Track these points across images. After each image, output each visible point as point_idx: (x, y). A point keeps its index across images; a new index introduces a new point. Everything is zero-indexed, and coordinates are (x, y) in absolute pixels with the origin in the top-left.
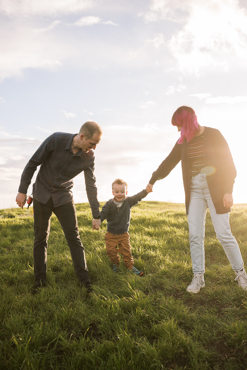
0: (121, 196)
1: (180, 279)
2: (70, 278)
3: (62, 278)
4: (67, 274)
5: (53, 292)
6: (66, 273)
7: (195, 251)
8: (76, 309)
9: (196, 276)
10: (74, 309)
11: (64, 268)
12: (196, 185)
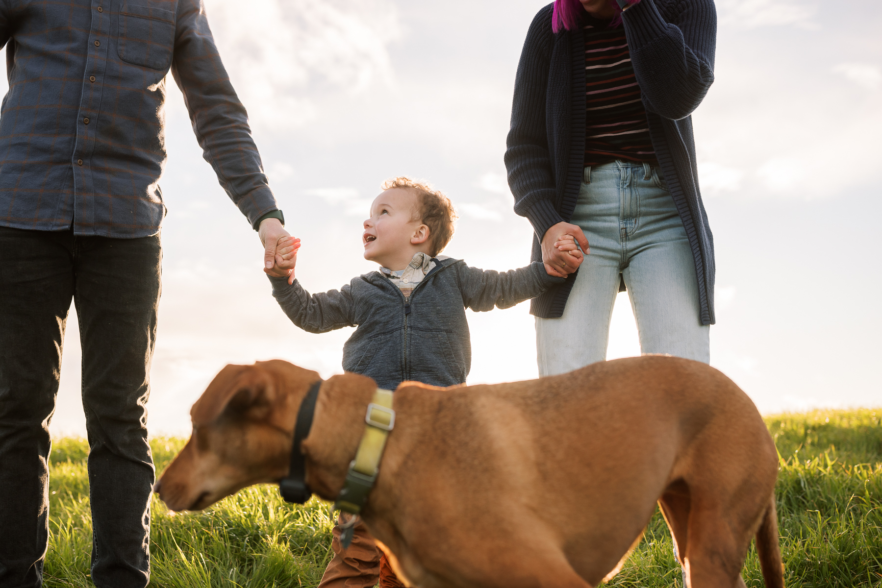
12: (597, 203)
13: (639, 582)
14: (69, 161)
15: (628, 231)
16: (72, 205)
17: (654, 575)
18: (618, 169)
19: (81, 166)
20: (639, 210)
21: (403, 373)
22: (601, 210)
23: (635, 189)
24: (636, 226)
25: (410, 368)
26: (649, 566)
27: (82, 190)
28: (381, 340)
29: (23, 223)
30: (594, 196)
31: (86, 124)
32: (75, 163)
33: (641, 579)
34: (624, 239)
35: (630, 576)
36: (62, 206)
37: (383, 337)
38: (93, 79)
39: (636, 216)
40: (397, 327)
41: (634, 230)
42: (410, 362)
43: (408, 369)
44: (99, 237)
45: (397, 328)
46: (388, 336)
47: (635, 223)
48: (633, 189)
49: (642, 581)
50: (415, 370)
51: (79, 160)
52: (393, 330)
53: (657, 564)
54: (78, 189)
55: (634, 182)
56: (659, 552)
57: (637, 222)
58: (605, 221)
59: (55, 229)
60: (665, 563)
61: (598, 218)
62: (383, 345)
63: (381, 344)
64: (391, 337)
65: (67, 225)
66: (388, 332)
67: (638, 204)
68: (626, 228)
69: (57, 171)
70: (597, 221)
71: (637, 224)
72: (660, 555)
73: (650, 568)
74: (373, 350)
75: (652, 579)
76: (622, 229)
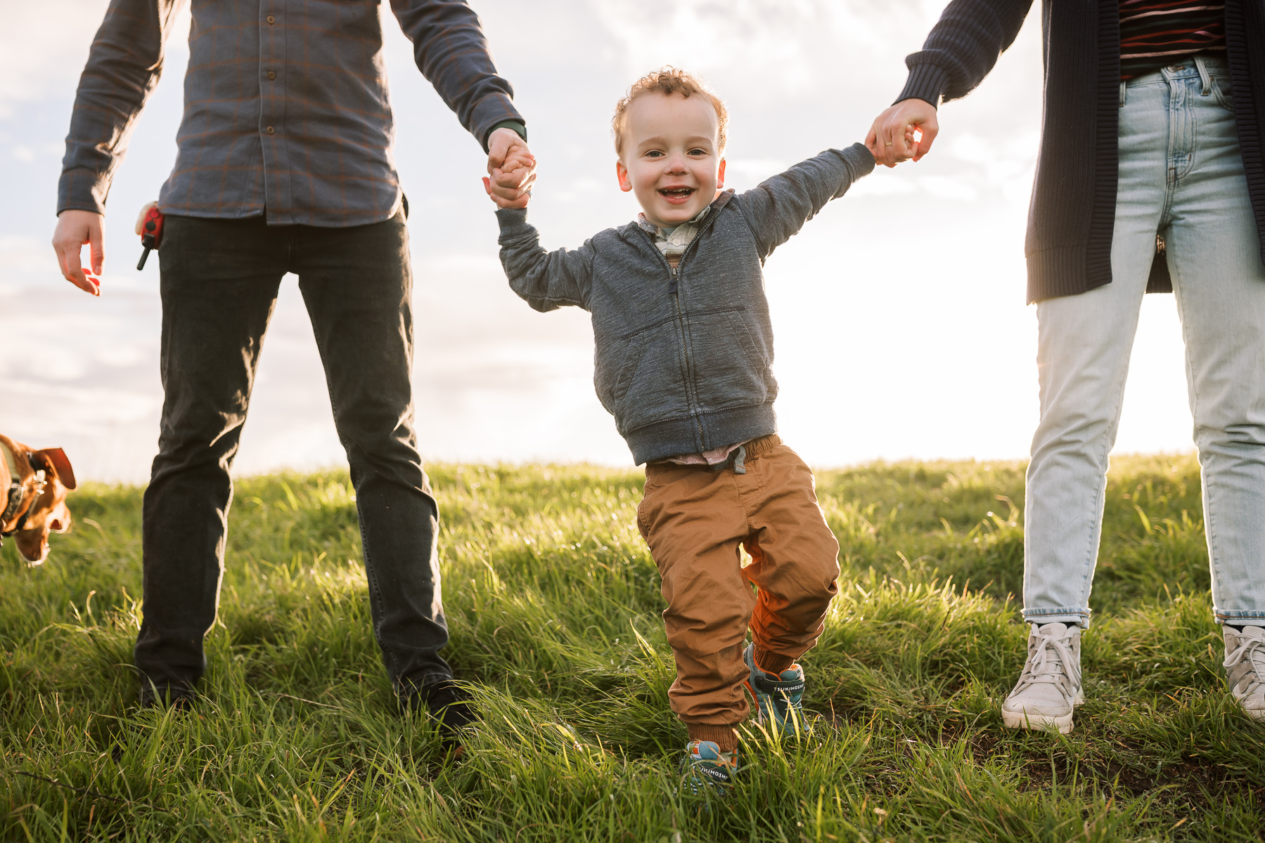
0: (688, 182)
1: (933, 666)
2: (332, 669)
3: (281, 672)
4: (311, 649)
5: (230, 730)
6: (312, 645)
7: (1066, 496)
8: (384, 820)
9: (1047, 638)
10: (370, 819)
11: (297, 623)
12: (1134, 133)
13: (1159, 646)
14: (256, 130)
15: (1179, 172)
16: (264, 185)
17: (1179, 639)
18: (1166, 83)
19: (272, 134)
20: (1194, 140)
21: (685, 383)
22: (1140, 143)
23: (1190, 110)
24: (1191, 165)
25: (695, 374)
26: (1173, 628)
27: (273, 166)
28: (644, 338)
29: (205, 210)
30: (1130, 123)
31: (272, 80)
32: (263, 132)
33: (1162, 644)
34: (1172, 184)
35: (1145, 640)
36: (251, 187)
37: (646, 333)
38: (271, 19)
39: (1191, 151)
40: (666, 316)
41: (1187, 171)
42: (695, 366)
43: (692, 377)
44: (299, 226)
45: (666, 319)
46: (654, 331)
47: (1190, 160)
48: (1187, 109)
49: (1164, 646)
50: (703, 377)
51: (269, 128)
52: (660, 322)
53: (1183, 625)
54: (269, 166)
55: (1189, 100)
56: (1186, 610)
57: (1192, 158)
58: (1145, 159)
59: (244, 215)
60: (1195, 623)
61: (1136, 156)
62: (647, 346)
63: (645, 344)
64: (658, 332)
65: (257, 209)
66: (653, 325)
67: (1194, 132)
68: (1175, 169)
69: (242, 144)
70: (1134, 160)
71: (1192, 162)
72: (1188, 615)
73: (1174, 631)
74: (635, 355)
75: (1177, 644)
76: (1170, 169)
